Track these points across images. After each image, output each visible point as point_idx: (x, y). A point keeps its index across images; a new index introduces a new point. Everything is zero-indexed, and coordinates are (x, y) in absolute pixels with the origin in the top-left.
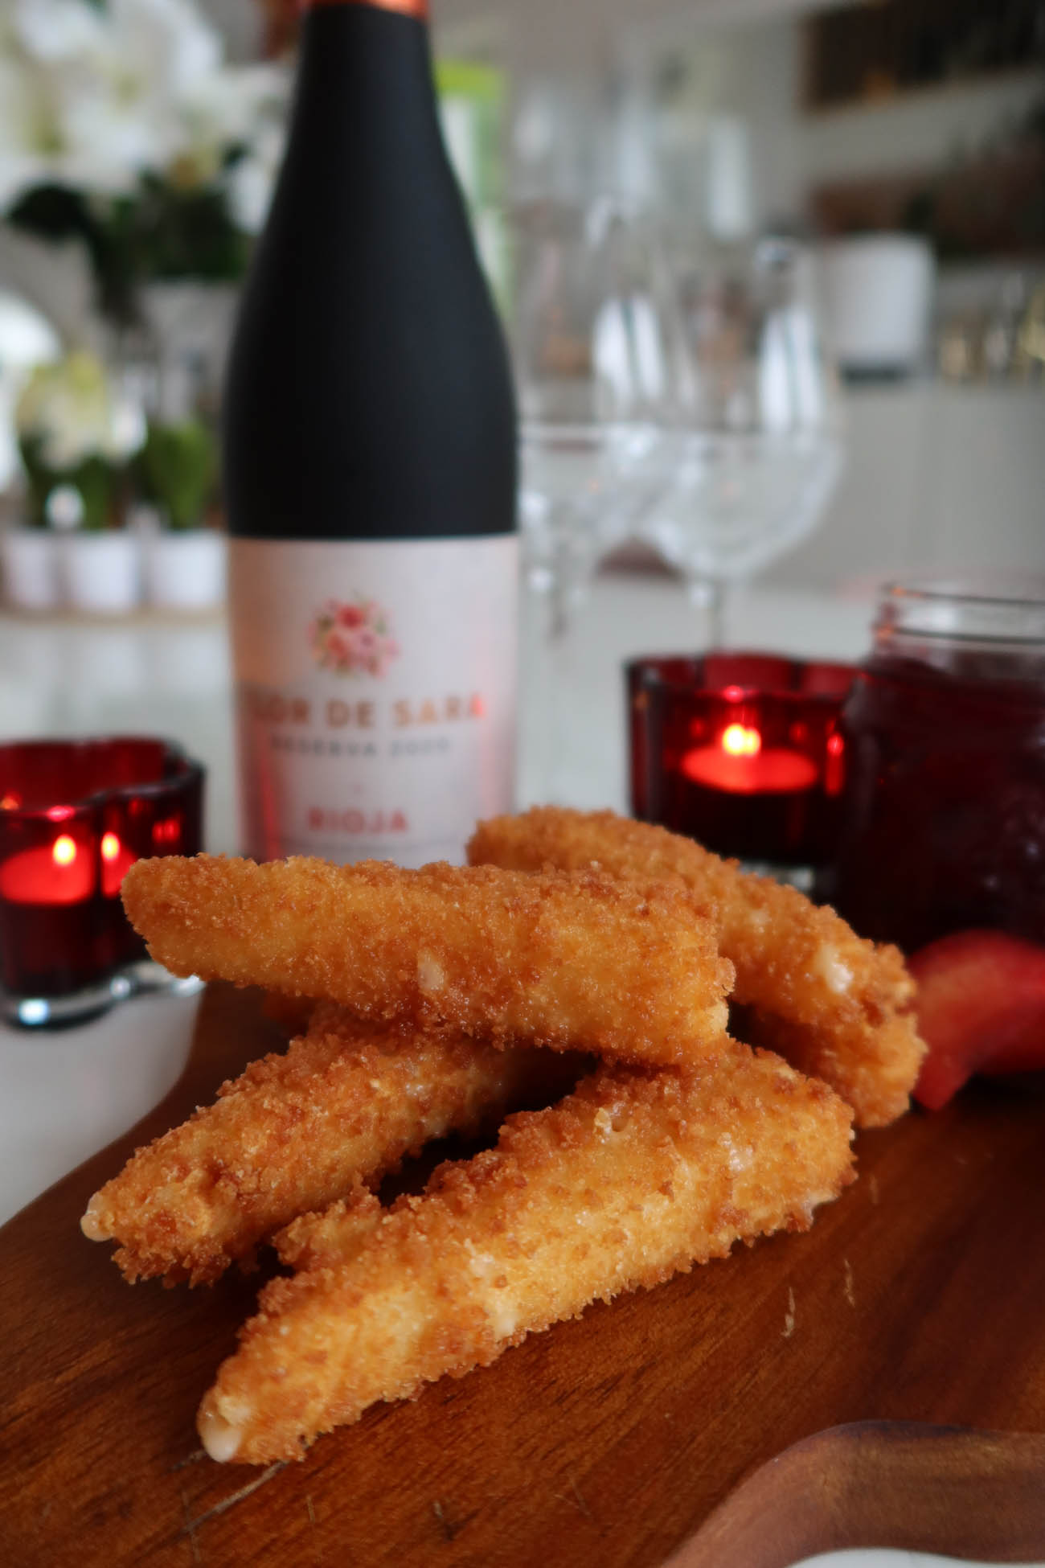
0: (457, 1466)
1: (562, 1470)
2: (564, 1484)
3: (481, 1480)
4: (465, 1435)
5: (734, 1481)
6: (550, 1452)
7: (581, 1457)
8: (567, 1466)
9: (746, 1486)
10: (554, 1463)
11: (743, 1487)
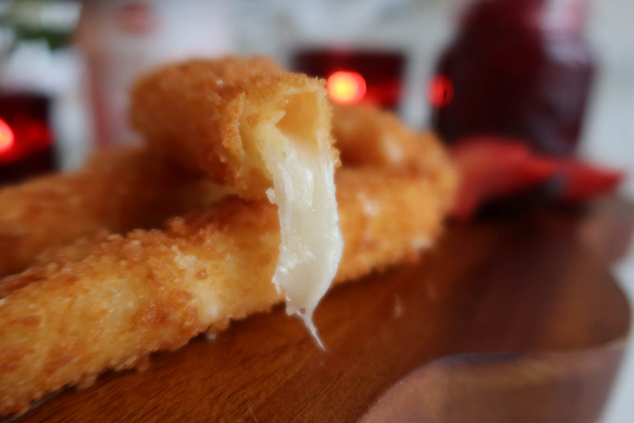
0: (160, 408)
1: (244, 403)
2: (244, 412)
3: (178, 416)
4: (168, 389)
5: (373, 398)
6: (234, 393)
7: (259, 394)
8: (247, 400)
9: (381, 401)
10: (237, 399)
11: (380, 401)
